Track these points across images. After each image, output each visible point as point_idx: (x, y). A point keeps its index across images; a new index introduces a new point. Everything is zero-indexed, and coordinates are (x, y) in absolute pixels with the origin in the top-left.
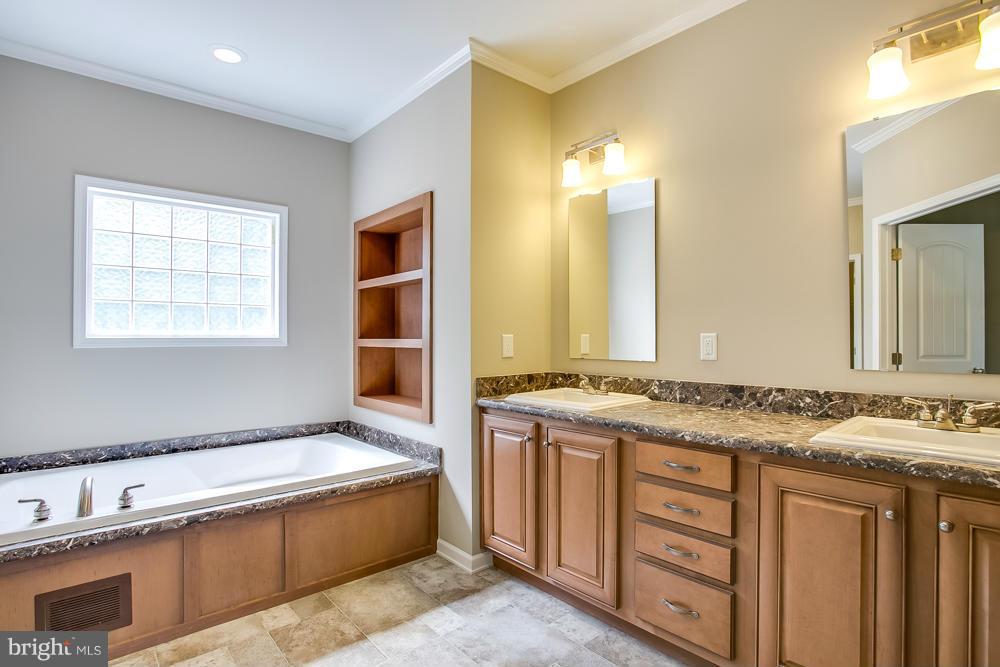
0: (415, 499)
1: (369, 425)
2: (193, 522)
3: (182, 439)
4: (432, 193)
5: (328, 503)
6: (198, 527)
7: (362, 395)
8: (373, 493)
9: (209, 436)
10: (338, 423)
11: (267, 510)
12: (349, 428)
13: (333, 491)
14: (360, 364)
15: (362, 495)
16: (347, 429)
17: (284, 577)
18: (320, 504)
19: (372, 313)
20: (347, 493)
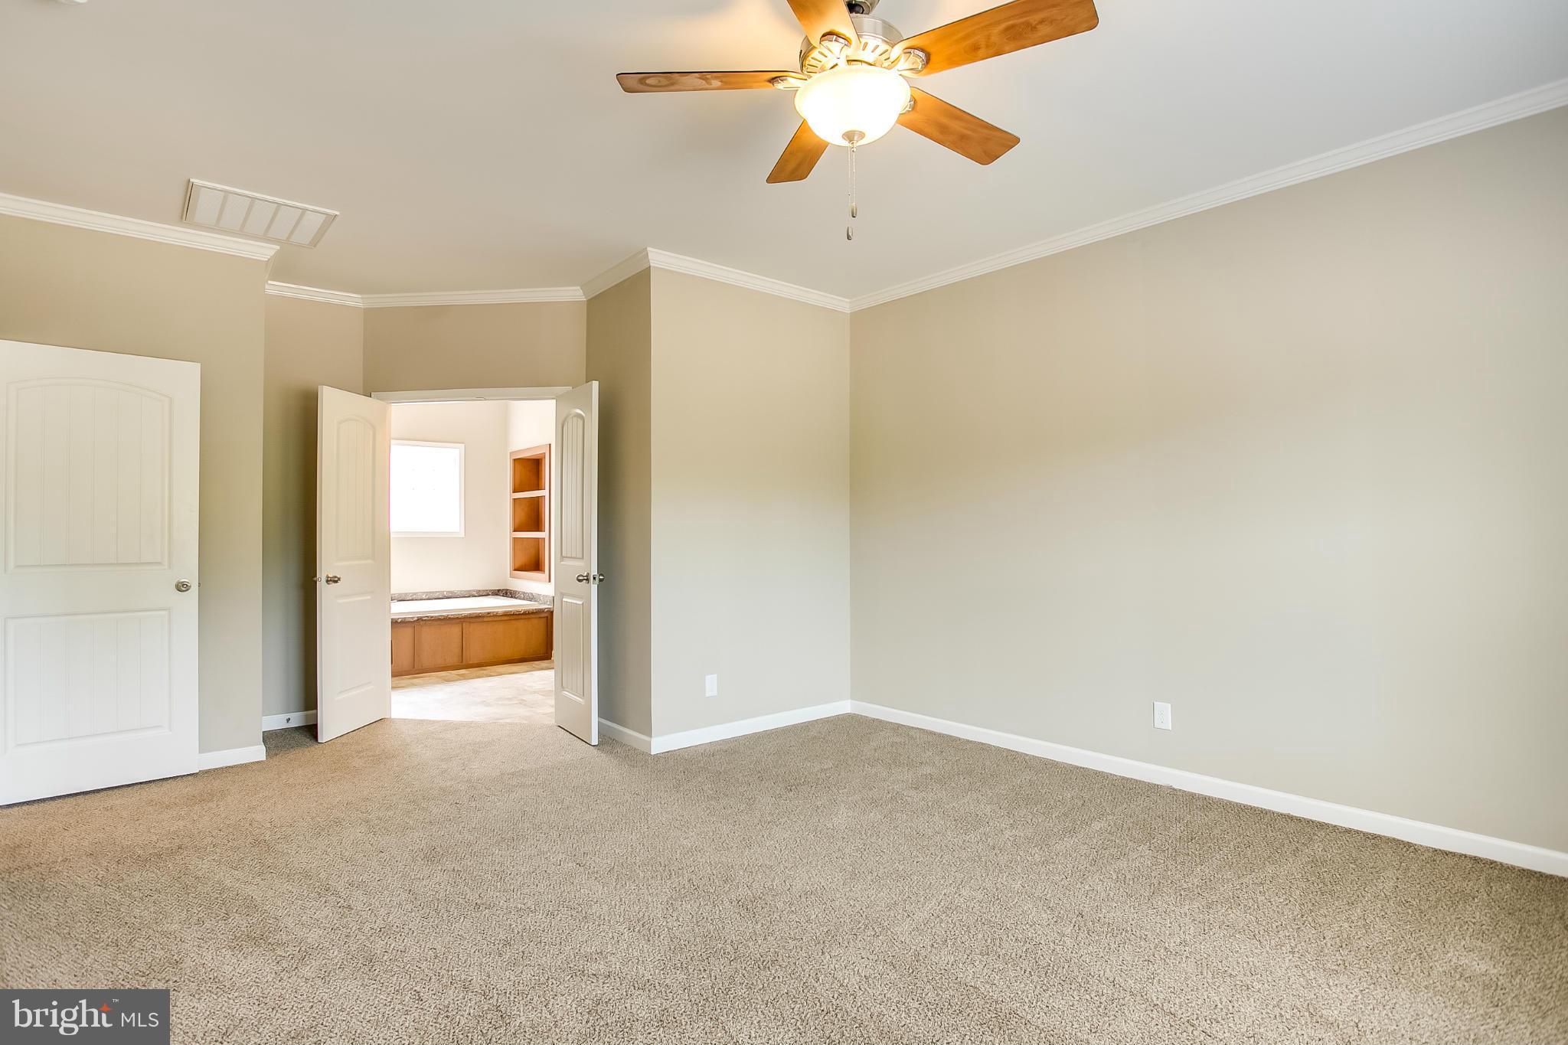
0: (538, 624)
1: (519, 590)
2: (420, 619)
3: (399, 594)
4: (550, 445)
5: (486, 619)
6: (422, 623)
7: (515, 570)
8: (512, 618)
9: (415, 594)
10: (499, 590)
11: (454, 619)
12: (506, 593)
13: (489, 613)
14: (514, 549)
15: (506, 618)
16: (507, 593)
17: (462, 656)
18: (481, 619)
19: (522, 515)
20: (496, 615)
